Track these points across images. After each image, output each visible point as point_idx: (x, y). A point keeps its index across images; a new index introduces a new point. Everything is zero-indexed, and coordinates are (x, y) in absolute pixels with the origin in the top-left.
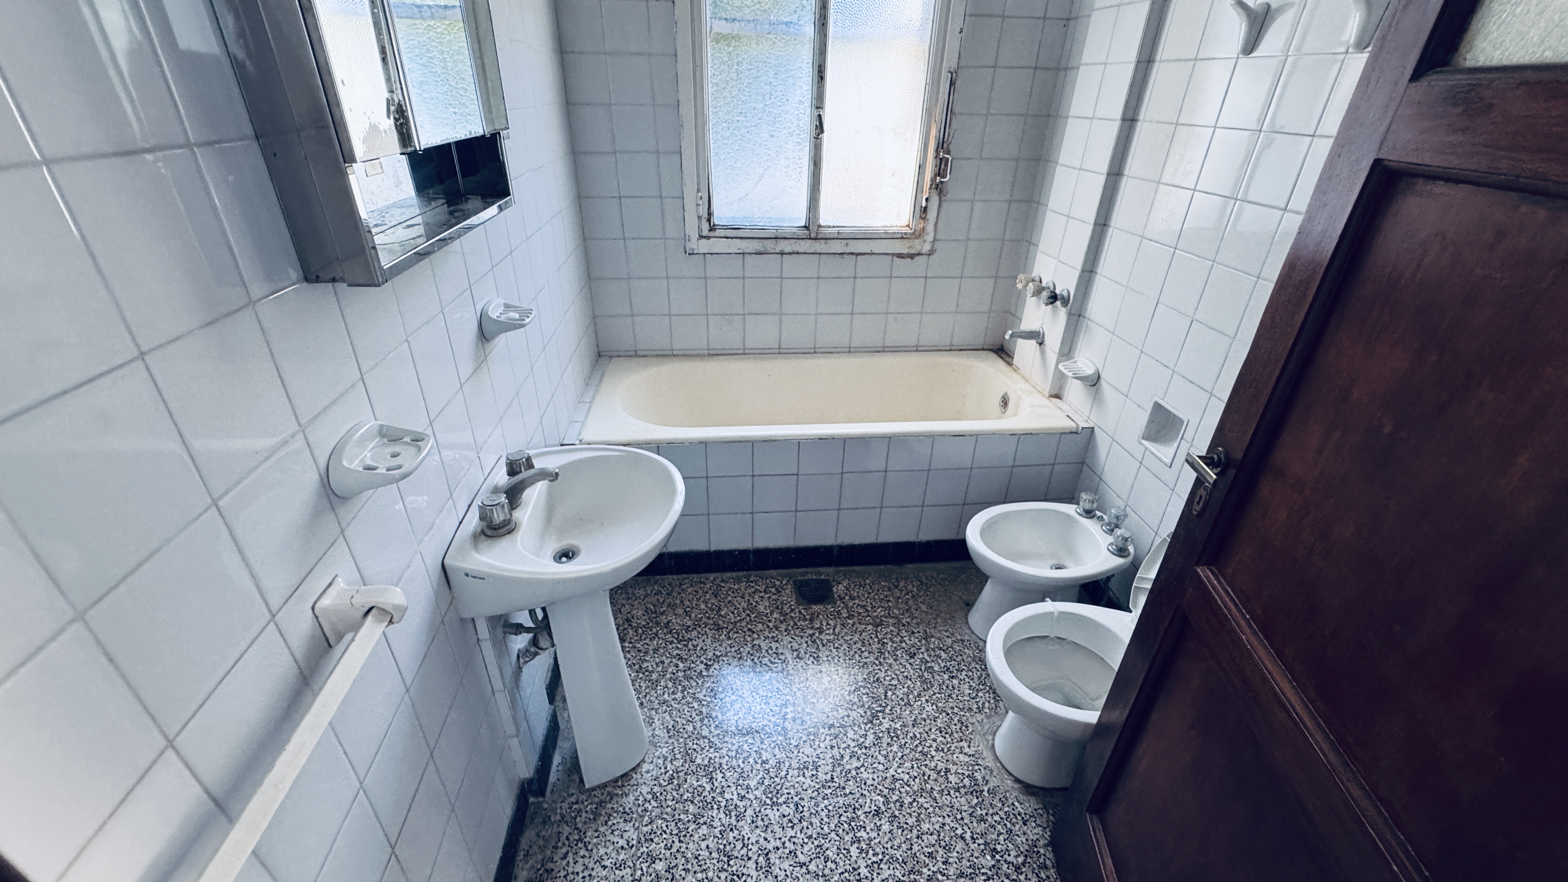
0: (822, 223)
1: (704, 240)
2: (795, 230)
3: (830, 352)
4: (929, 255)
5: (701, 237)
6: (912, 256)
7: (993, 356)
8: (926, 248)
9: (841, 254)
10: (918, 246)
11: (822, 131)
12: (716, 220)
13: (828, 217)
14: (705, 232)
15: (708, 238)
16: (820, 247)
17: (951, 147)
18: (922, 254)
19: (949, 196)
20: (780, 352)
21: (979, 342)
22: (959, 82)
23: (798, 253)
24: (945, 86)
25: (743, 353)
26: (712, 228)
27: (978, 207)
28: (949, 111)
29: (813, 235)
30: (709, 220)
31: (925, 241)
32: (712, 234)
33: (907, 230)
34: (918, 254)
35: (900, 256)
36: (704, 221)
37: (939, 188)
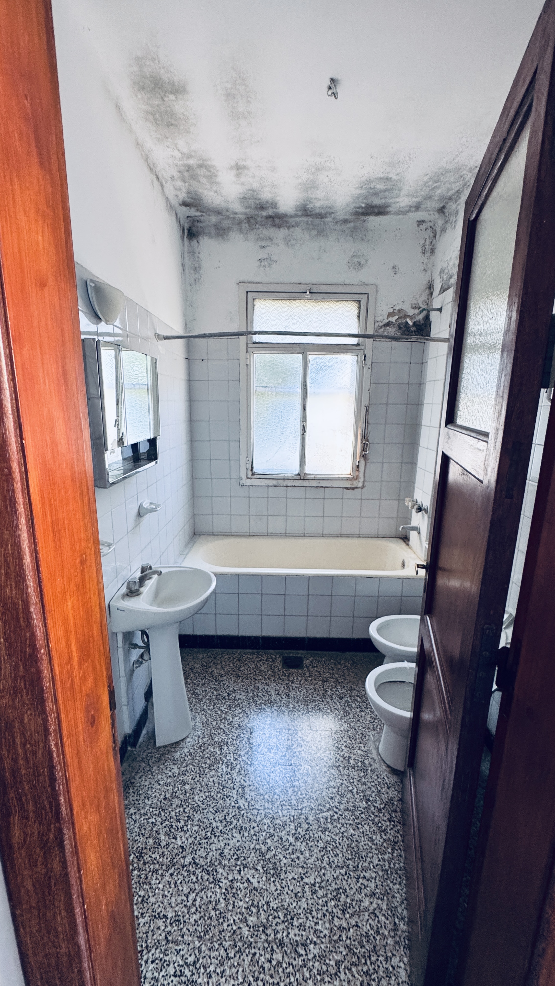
0: (307, 472)
1: (249, 480)
2: (293, 475)
3: (312, 536)
4: (362, 488)
5: (248, 478)
6: (353, 489)
7: (401, 540)
8: (360, 485)
9: (317, 487)
10: (355, 483)
11: (305, 432)
12: (255, 470)
13: (311, 469)
14: (250, 476)
15: (251, 478)
16: (306, 483)
17: (369, 438)
18: (358, 488)
19: (369, 461)
20: (285, 535)
21: (393, 533)
22: (370, 411)
23: (295, 486)
24: (363, 412)
25: (267, 535)
26: (253, 474)
27: (385, 465)
28: (367, 422)
29: (302, 478)
30: (252, 470)
31: (359, 482)
32: (253, 477)
33: (350, 476)
34: (356, 488)
35: (347, 488)
36: (249, 470)
37: (364, 457)
